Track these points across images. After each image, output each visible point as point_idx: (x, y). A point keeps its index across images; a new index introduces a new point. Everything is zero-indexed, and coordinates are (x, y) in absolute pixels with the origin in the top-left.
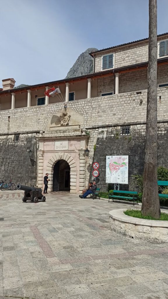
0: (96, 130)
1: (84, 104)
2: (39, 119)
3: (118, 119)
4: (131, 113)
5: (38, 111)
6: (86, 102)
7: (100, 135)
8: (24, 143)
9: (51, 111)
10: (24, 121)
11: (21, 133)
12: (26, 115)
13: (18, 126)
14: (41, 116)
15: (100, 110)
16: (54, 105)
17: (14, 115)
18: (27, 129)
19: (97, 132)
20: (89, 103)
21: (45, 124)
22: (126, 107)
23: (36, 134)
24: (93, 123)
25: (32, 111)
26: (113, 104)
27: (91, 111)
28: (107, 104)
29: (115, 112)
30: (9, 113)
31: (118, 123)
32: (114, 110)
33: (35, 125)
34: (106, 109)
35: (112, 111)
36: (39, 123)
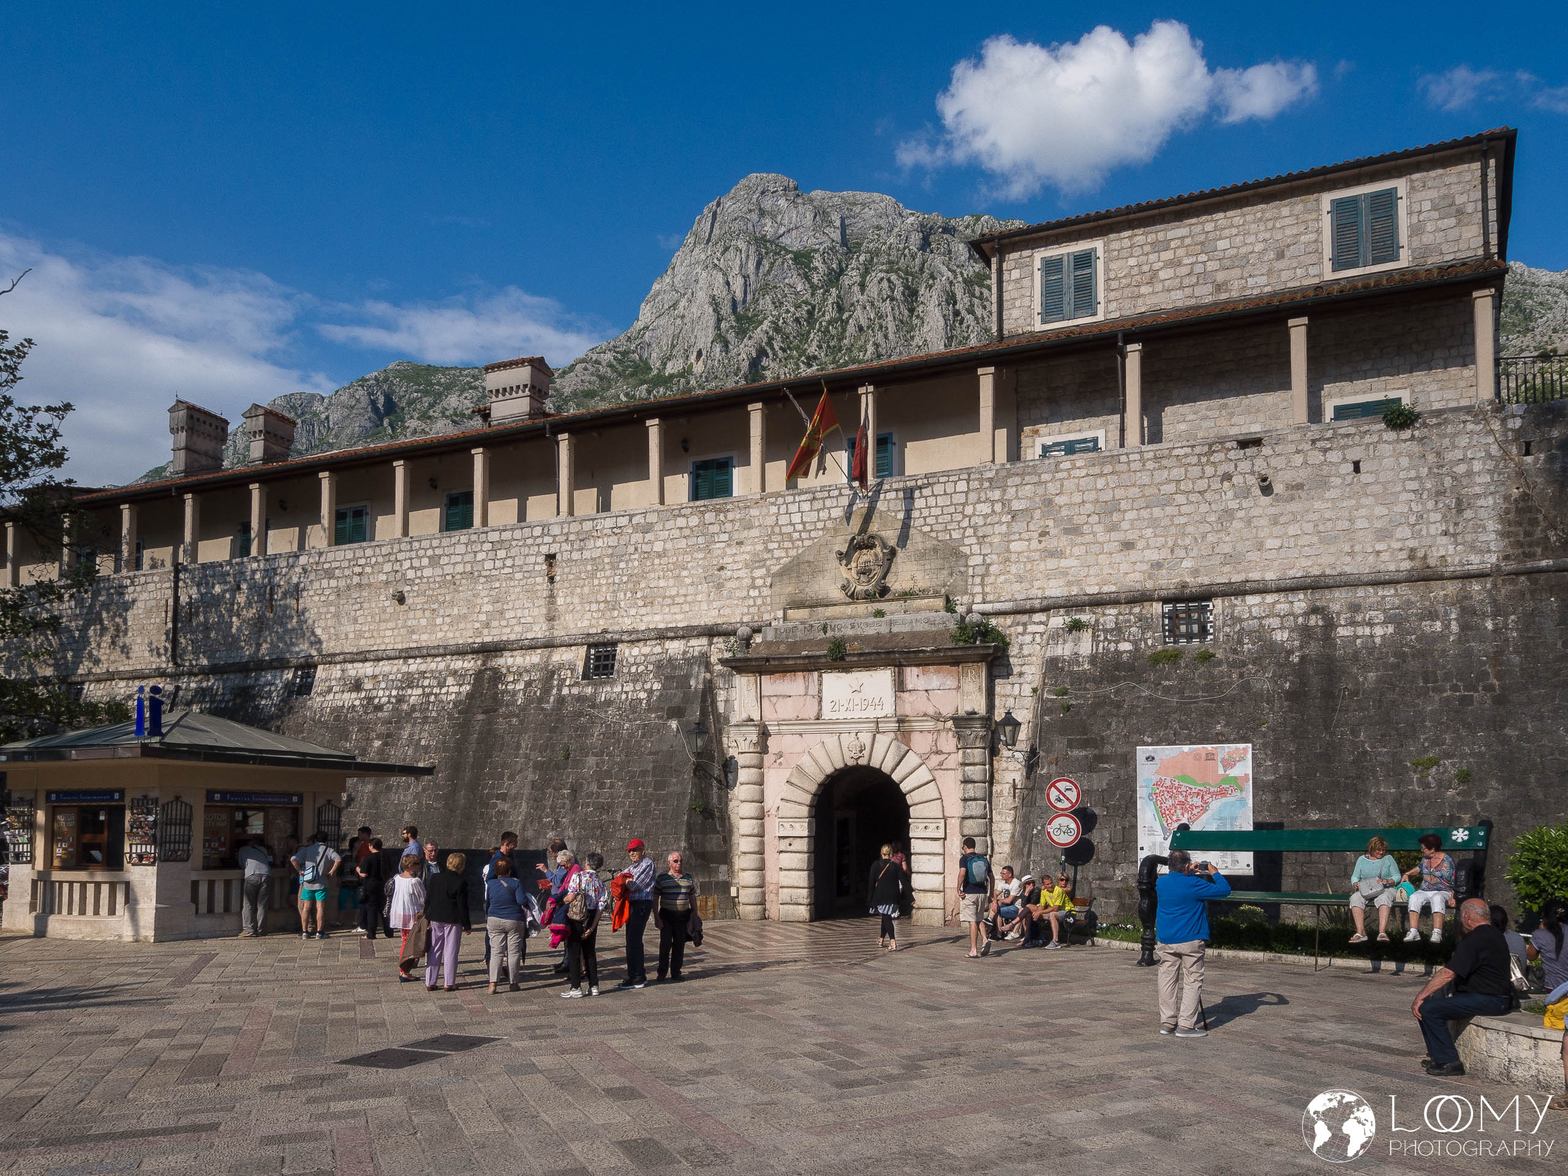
0: (1037, 617)
1: (967, 493)
2: (722, 568)
3: (1145, 567)
4: (1210, 538)
5: (714, 529)
6: (975, 484)
7: (1060, 647)
8: (648, 686)
9: (790, 529)
10: (635, 579)
11: (625, 637)
12: (646, 548)
13: (606, 602)
14: (729, 551)
15: (1048, 522)
16: (797, 499)
17: (581, 549)
18: (657, 618)
19: (1041, 628)
20: (991, 488)
21: (754, 593)
22: (1184, 509)
23: (710, 644)
24: (1017, 587)
25: (681, 528)
26: (1120, 493)
27: (1004, 528)
28: (1091, 496)
29: (1131, 536)
30: (548, 539)
31: (1149, 585)
32: (1125, 525)
33: (699, 598)
34: (1083, 519)
35: (1113, 528)
36: (720, 586)
